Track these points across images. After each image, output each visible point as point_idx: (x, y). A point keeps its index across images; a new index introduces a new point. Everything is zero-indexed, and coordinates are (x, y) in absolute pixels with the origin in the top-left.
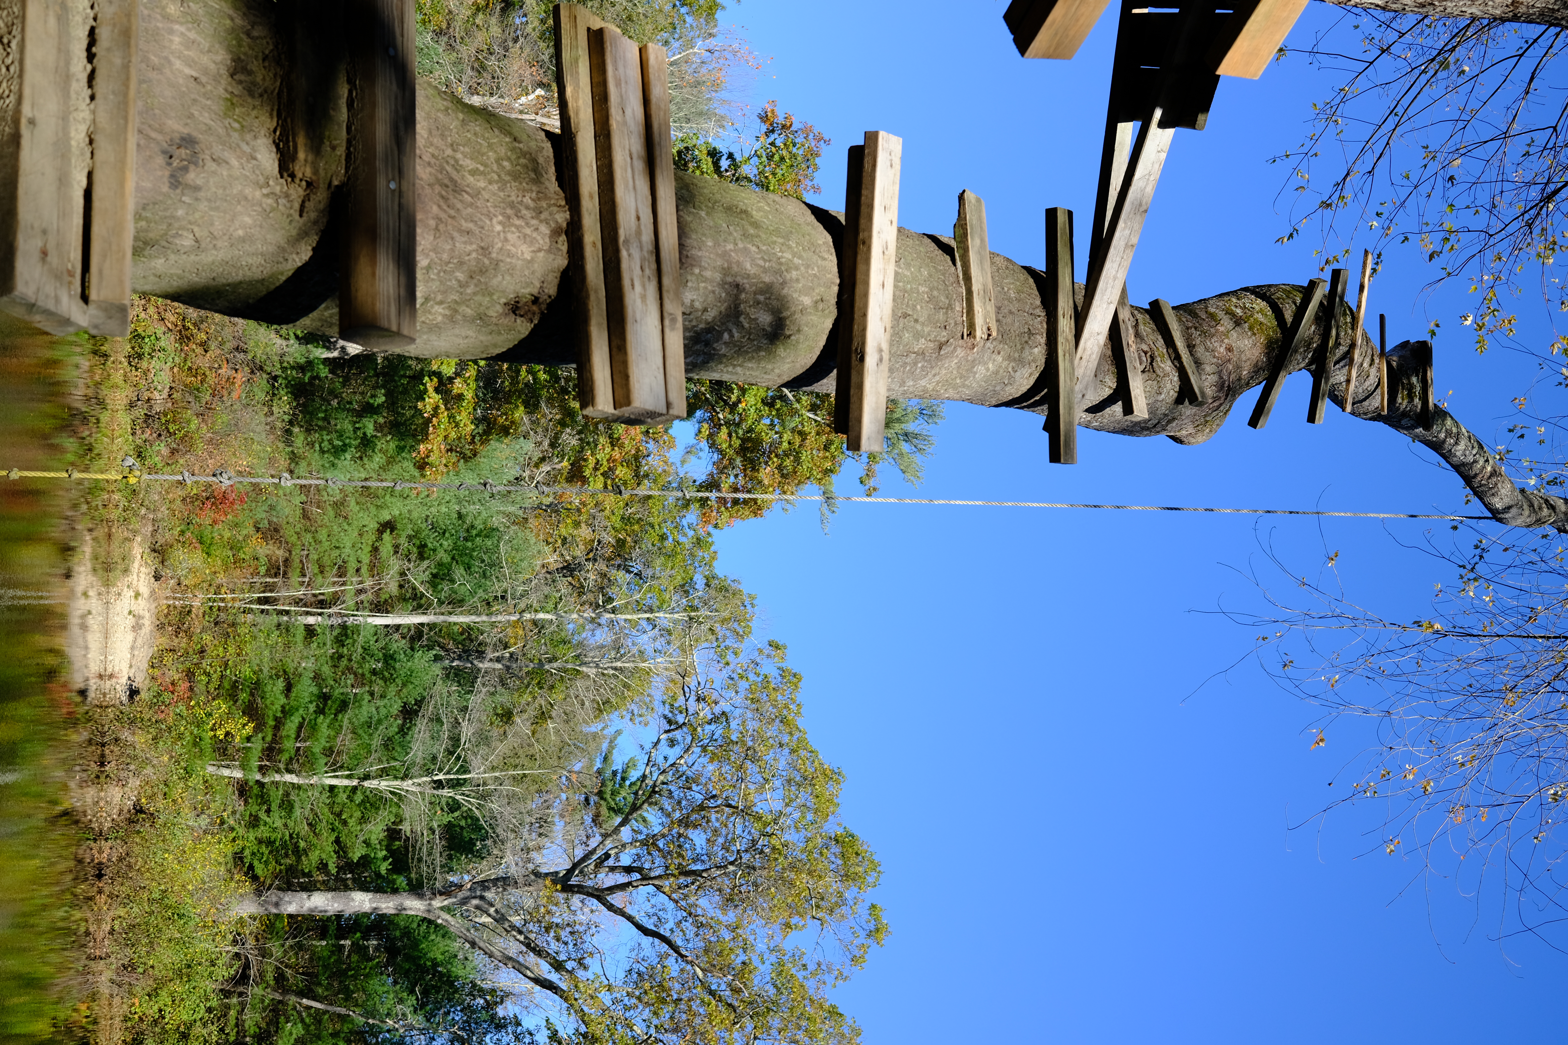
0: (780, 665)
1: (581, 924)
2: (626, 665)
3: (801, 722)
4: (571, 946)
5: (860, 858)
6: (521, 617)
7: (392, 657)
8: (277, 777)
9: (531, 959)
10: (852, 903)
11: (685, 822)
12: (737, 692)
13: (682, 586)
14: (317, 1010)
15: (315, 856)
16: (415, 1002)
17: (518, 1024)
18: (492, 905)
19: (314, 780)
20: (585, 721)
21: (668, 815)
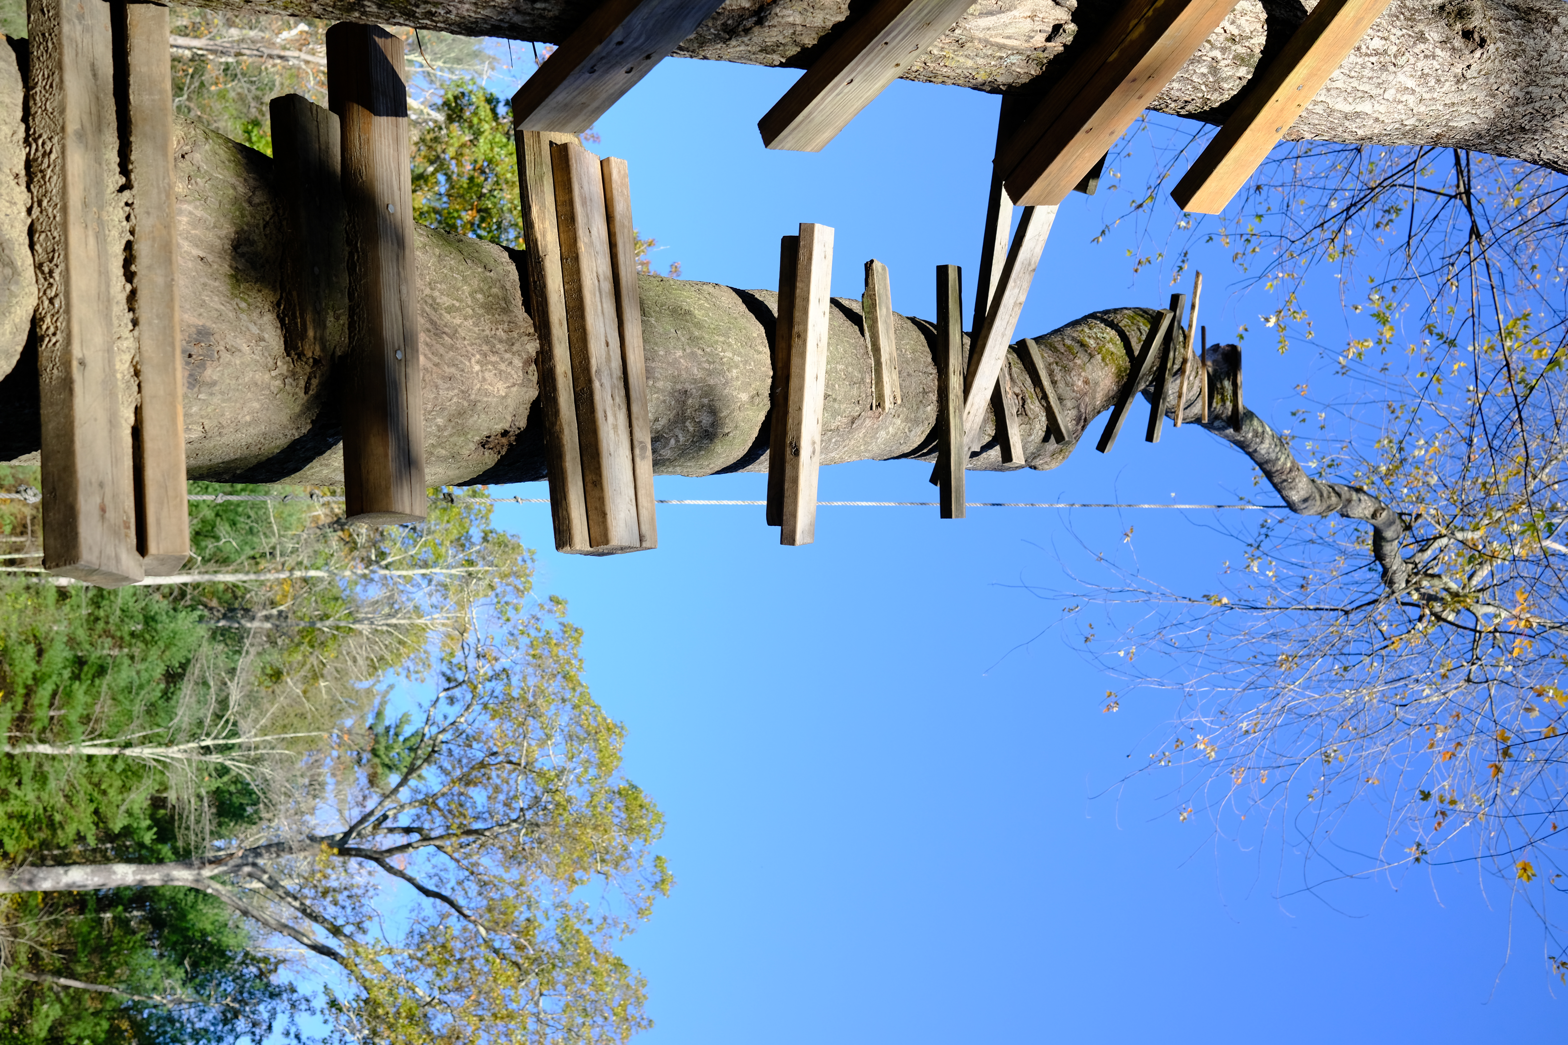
0: (560, 620)
1: (358, 887)
2: (402, 622)
3: (584, 678)
4: (349, 910)
5: (644, 811)
6: (292, 575)
7: (153, 619)
8: (29, 748)
9: (307, 925)
10: (637, 856)
11: (467, 781)
12: (517, 648)
13: (459, 539)
14: (77, 990)
15: (71, 830)
16: (183, 975)
17: (293, 991)
18: (265, 872)
19: (70, 750)
20: (357, 678)
21: (447, 773)
